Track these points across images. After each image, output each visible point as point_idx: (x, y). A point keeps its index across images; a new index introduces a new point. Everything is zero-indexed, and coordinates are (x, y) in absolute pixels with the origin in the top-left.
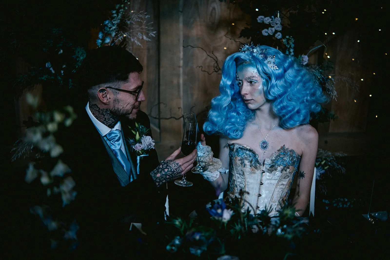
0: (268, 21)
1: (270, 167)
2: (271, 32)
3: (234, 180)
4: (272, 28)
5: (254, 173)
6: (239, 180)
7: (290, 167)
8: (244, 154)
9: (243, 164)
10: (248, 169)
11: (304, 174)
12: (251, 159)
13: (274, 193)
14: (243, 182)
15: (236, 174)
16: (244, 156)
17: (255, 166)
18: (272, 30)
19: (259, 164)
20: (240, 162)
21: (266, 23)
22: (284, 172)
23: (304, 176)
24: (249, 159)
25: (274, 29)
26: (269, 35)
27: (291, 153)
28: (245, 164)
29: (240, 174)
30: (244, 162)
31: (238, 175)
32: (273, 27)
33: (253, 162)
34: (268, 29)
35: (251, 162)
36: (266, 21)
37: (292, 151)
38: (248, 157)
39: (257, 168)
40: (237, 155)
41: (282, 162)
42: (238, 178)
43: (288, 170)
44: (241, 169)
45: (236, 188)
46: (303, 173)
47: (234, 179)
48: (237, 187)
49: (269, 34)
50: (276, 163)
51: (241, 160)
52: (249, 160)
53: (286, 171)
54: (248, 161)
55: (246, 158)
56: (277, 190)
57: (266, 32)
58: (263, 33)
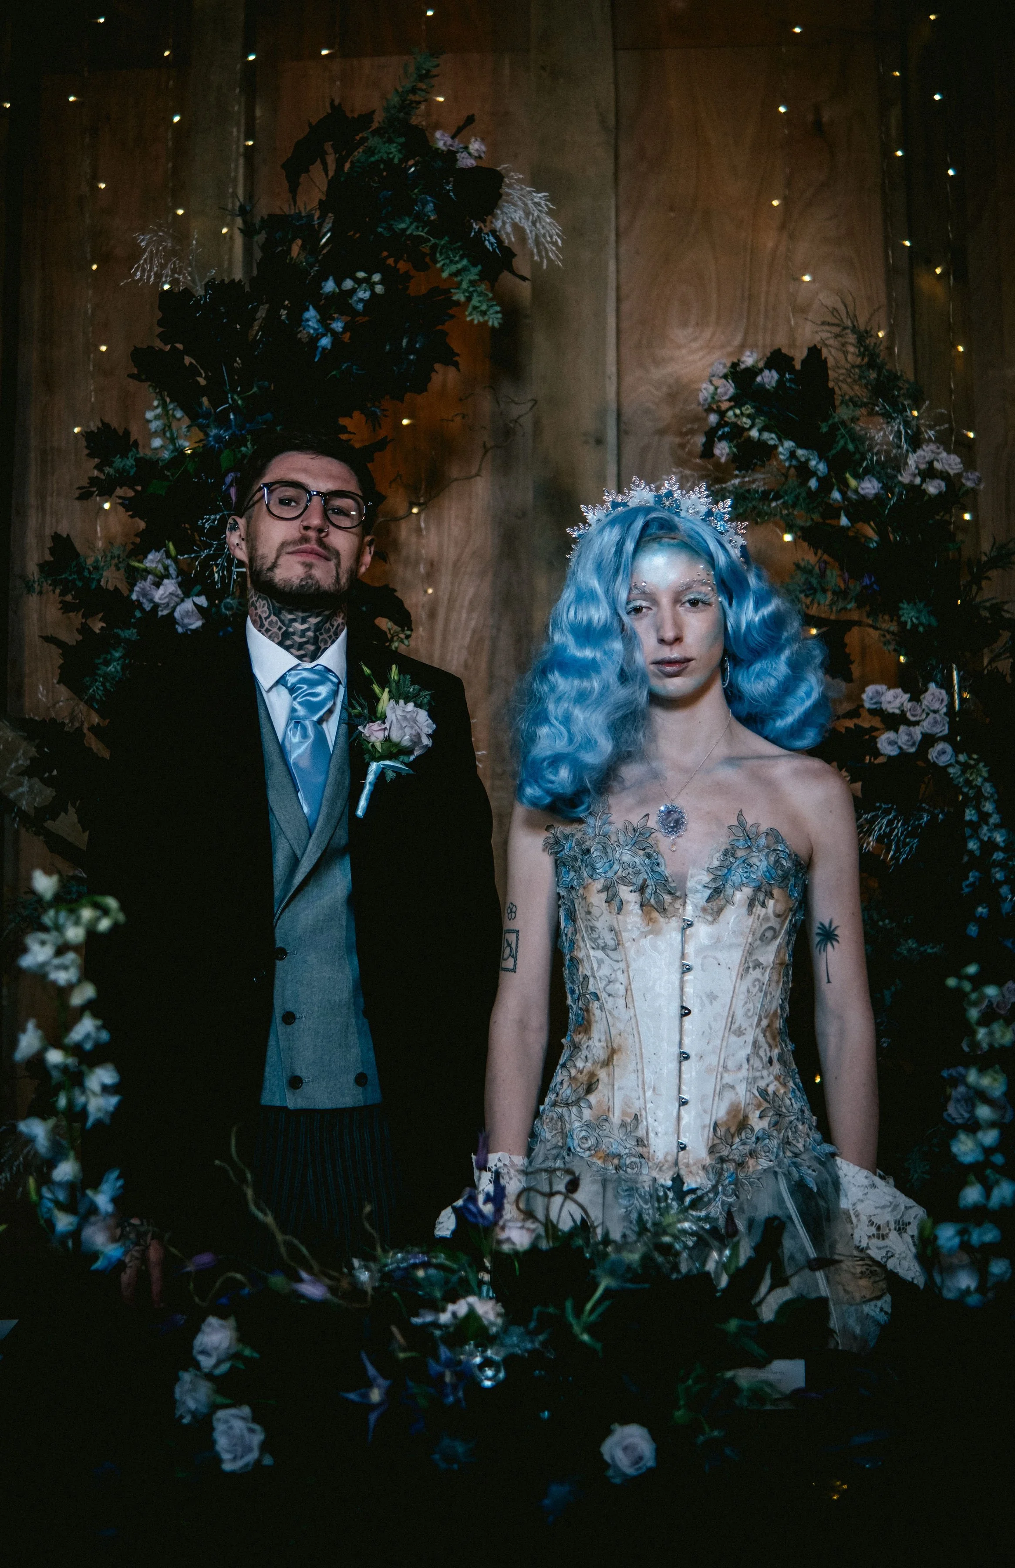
0: (897, 703)
1: (709, 900)
2: (908, 741)
3: (586, 977)
4: (912, 728)
5: (656, 932)
6: (604, 971)
7: (776, 892)
8: (616, 867)
9: (616, 903)
10: (633, 917)
11: (836, 928)
12: (640, 882)
13: (734, 1002)
14: (619, 972)
15: (592, 952)
16: (616, 873)
17: (656, 902)
18: (910, 735)
19: (670, 893)
20: (604, 896)
21: (891, 711)
22: (759, 910)
23: (837, 935)
24: (634, 880)
25: (917, 732)
26: (902, 754)
27: (770, 838)
28: (621, 901)
29: (604, 949)
30: (615, 895)
31: (600, 954)
32: (916, 723)
33: (649, 891)
34: (897, 731)
35: (642, 889)
36: (890, 702)
37: (774, 834)
38: (629, 874)
39: (664, 909)
40: (591, 877)
41: (745, 875)
42: (600, 962)
43: (771, 903)
44: (607, 924)
45: (596, 1004)
46: (833, 927)
47: (586, 972)
48: (598, 999)
49: (900, 748)
50: (725, 878)
51: (606, 888)
52: (633, 884)
53: (763, 905)
54: (631, 888)
55: (622, 878)
56: (743, 987)
57: (892, 743)
58: (879, 745)
